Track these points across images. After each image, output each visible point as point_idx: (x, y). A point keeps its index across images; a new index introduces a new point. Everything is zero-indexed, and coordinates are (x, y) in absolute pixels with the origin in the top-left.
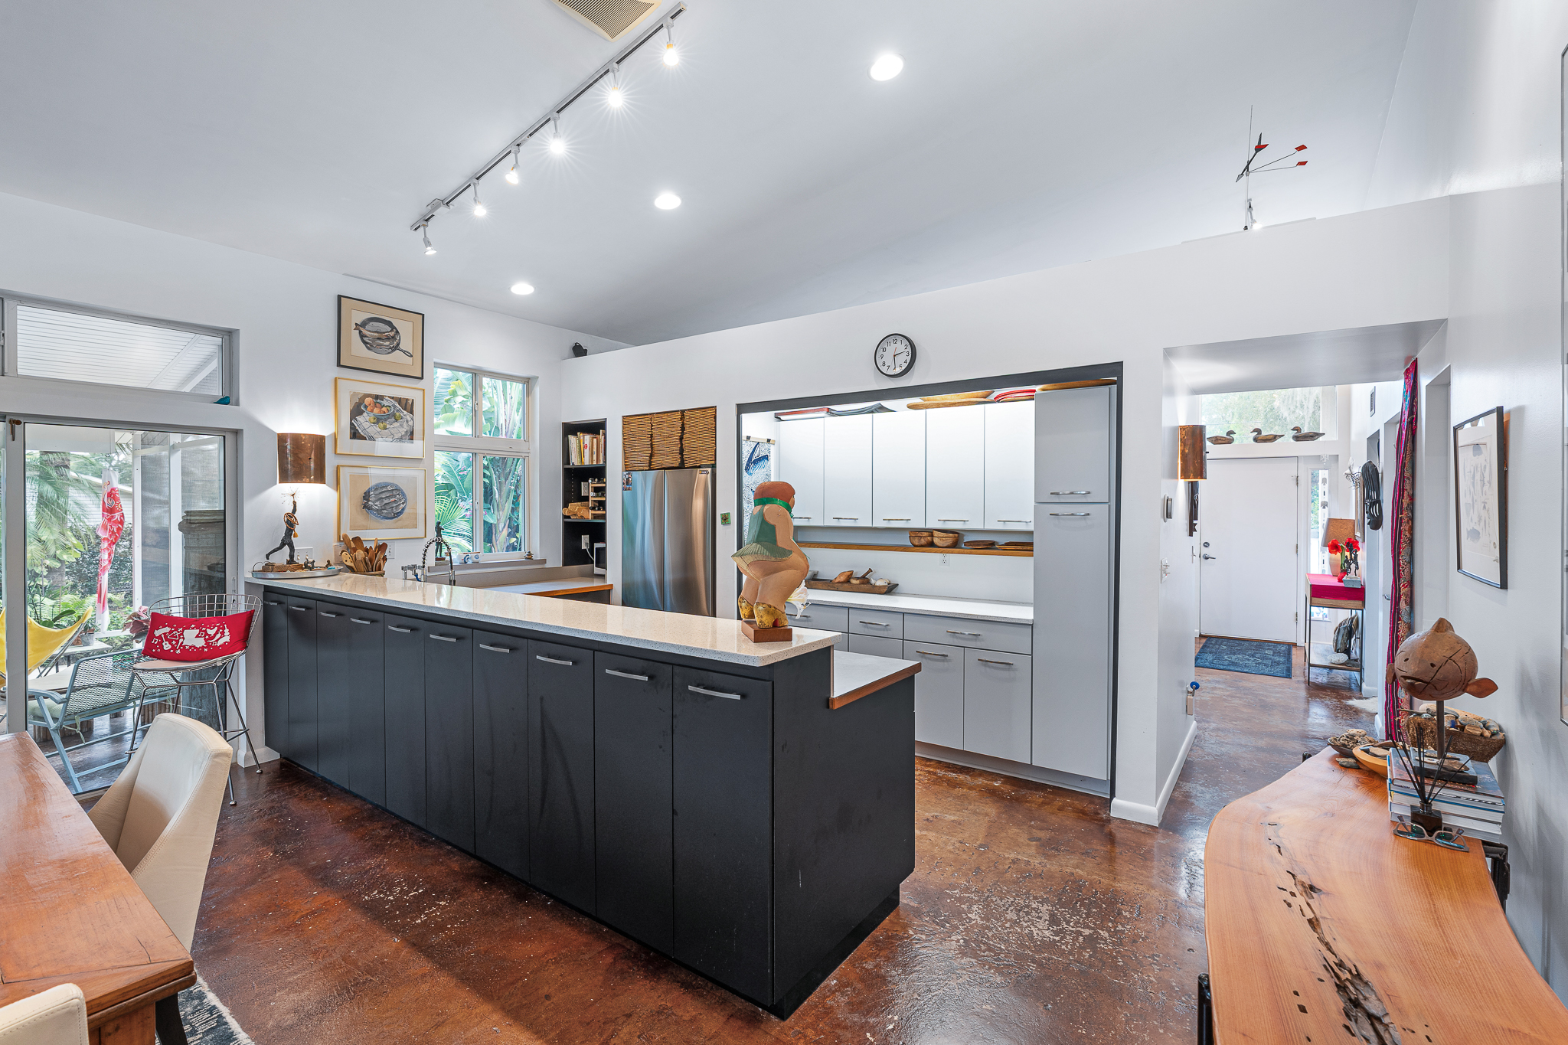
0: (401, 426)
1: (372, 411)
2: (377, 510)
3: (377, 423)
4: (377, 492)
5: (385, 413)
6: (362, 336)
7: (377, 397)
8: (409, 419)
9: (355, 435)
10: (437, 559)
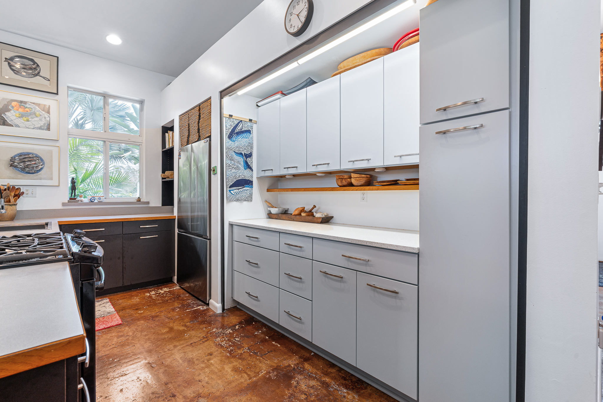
3: (22, 117)
5: (27, 111)
6: (10, 66)
7: (21, 102)
8: (47, 116)
9: (4, 123)
10: (71, 199)
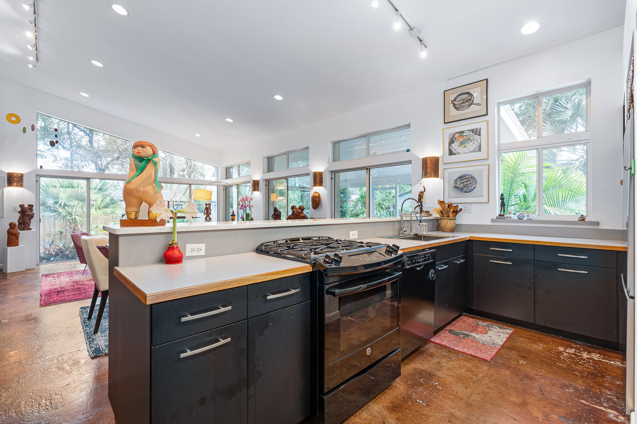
0: (474, 143)
1: (459, 140)
2: (461, 188)
3: (461, 145)
4: (461, 179)
5: (465, 139)
6: (454, 105)
7: (461, 132)
8: (478, 139)
9: (451, 153)
10: (500, 215)
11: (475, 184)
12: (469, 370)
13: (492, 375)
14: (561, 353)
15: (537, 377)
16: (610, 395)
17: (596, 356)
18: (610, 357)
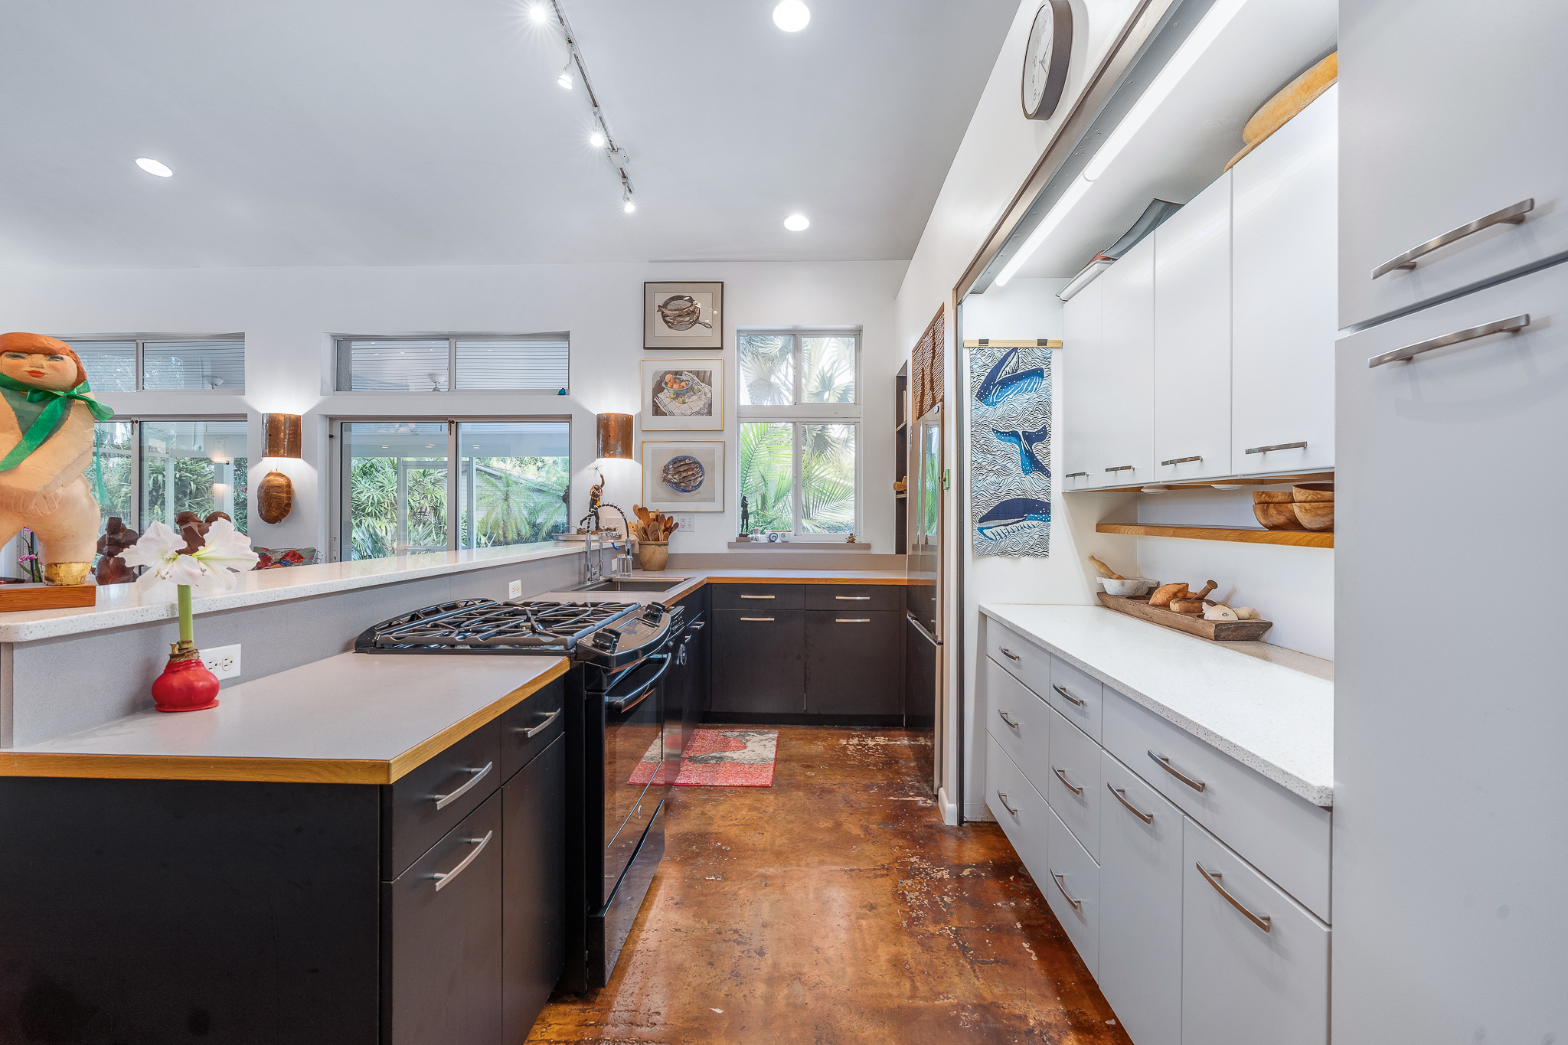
0: (700, 398)
1: (672, 387)
2: (676, 483)
3: (677, 398)
4: (676, 466)
5: (684, 387)
6: (664, 316)
7: (676, 373)
8: (707, 391)
9: (657, 411)
10: (741, 535)
11: (701, 477)
12: (752, 809)
13: (784, 805)
14: (845, 748)
15: (835, 787)
16: (911, 781)
17: (881, 740)
18: (894, 736)
